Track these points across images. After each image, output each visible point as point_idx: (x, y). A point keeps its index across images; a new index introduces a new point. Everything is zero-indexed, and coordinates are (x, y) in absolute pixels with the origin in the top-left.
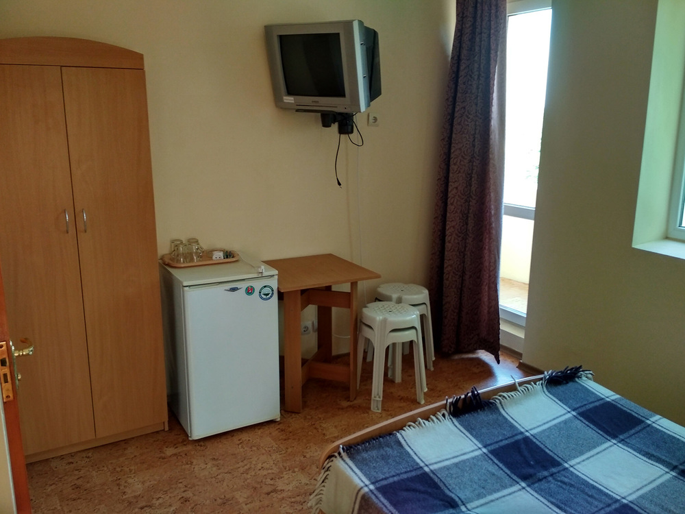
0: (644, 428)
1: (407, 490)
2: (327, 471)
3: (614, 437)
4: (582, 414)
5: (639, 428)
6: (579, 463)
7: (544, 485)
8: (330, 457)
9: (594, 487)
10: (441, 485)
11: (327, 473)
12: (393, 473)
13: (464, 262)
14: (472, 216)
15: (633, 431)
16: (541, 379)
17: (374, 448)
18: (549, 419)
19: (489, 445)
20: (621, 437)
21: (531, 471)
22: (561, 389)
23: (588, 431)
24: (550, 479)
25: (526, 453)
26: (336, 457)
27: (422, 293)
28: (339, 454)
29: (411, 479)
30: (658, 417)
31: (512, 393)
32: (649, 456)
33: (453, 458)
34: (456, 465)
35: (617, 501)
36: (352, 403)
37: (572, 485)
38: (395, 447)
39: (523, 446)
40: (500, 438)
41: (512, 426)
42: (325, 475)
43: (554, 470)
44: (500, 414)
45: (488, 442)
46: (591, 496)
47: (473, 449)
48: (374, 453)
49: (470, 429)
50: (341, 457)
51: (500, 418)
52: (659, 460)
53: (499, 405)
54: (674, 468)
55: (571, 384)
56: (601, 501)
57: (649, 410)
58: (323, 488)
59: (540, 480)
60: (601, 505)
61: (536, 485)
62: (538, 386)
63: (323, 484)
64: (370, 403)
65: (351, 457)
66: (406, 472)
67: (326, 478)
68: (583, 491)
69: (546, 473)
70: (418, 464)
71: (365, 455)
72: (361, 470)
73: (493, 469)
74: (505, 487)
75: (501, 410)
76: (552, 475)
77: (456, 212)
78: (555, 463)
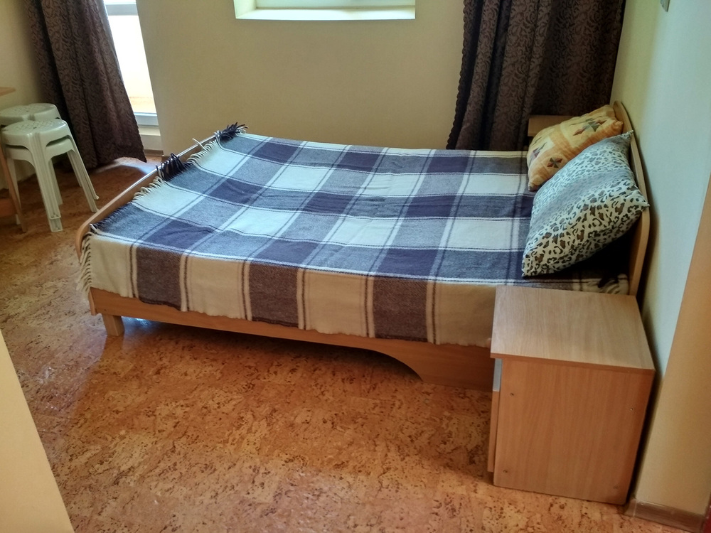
0: (300, 151)
1: (169, 234)
2: (86, 250)
3: (285, 162)
4: (255, 155)
5: (296, 152)
6: (273, 183)
7: (259, 202)
8: (85, 237)
9: (292, 192)
10: (191, 223)
11: (88, 252)
12: (149, 228)
13: (79, 70)
14: (73, 16)
15: (294, 155)
16: (215, 138)
17: (120, 218)
18: (236, 164)
19: (206, 191)
20: (289, 160)
21: (246, 197)
22: (230, 143)
23: (267, 164)
24: (261, 197)
25: (234, 188)
26: (90, 235)
27: (52, 108)
28: (92, 230)
29: (167, 227)
30: (305, 142)
31: (201, 153)
32: (314, 164)
33: (187, 206)
34: (193, 209)
35: (311, 193)
36: (26, 234)
37: (277, 196)
38: (136, 213)
39: (229, 185)
40: (210, 185)
41: (213, 176)
42: (86, 254)
43: (260, 192)
44: (200, 170)
45: (204, 190)
46: (295, 196)
47: (195, 197)
48: (123, 221)
49: (185, 185)
50: (96, 233)
51: (201, 173)
52: (321, 165)
53: (195, 164)
54: (333, 166)
55: (235, 139)
56: (302, 197)
57: (297, 140)
58: (89, 267)
59: (255, 200)
60: (304, 199)
61: (255, 203)
62: (215, 144)
63: (87, 263)
64: (49, 226)
65: (105, 230)
66: (159, 225)
67: (88, 257)
68: (287, 196)
69: (256, 195)
70: (163, 217)
71: (117, 225)
72: (122, 235)
73: (220, 204)
74: (236, 211)
75: (199, 167)
76: (261, 195)
77: (56, 15)
78: (258, 188)
